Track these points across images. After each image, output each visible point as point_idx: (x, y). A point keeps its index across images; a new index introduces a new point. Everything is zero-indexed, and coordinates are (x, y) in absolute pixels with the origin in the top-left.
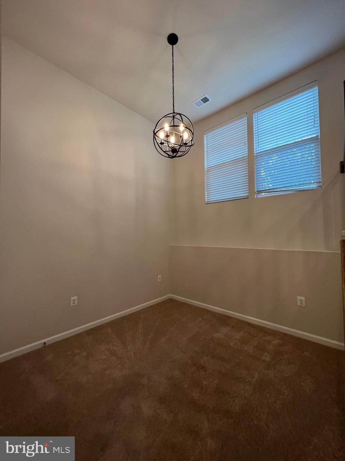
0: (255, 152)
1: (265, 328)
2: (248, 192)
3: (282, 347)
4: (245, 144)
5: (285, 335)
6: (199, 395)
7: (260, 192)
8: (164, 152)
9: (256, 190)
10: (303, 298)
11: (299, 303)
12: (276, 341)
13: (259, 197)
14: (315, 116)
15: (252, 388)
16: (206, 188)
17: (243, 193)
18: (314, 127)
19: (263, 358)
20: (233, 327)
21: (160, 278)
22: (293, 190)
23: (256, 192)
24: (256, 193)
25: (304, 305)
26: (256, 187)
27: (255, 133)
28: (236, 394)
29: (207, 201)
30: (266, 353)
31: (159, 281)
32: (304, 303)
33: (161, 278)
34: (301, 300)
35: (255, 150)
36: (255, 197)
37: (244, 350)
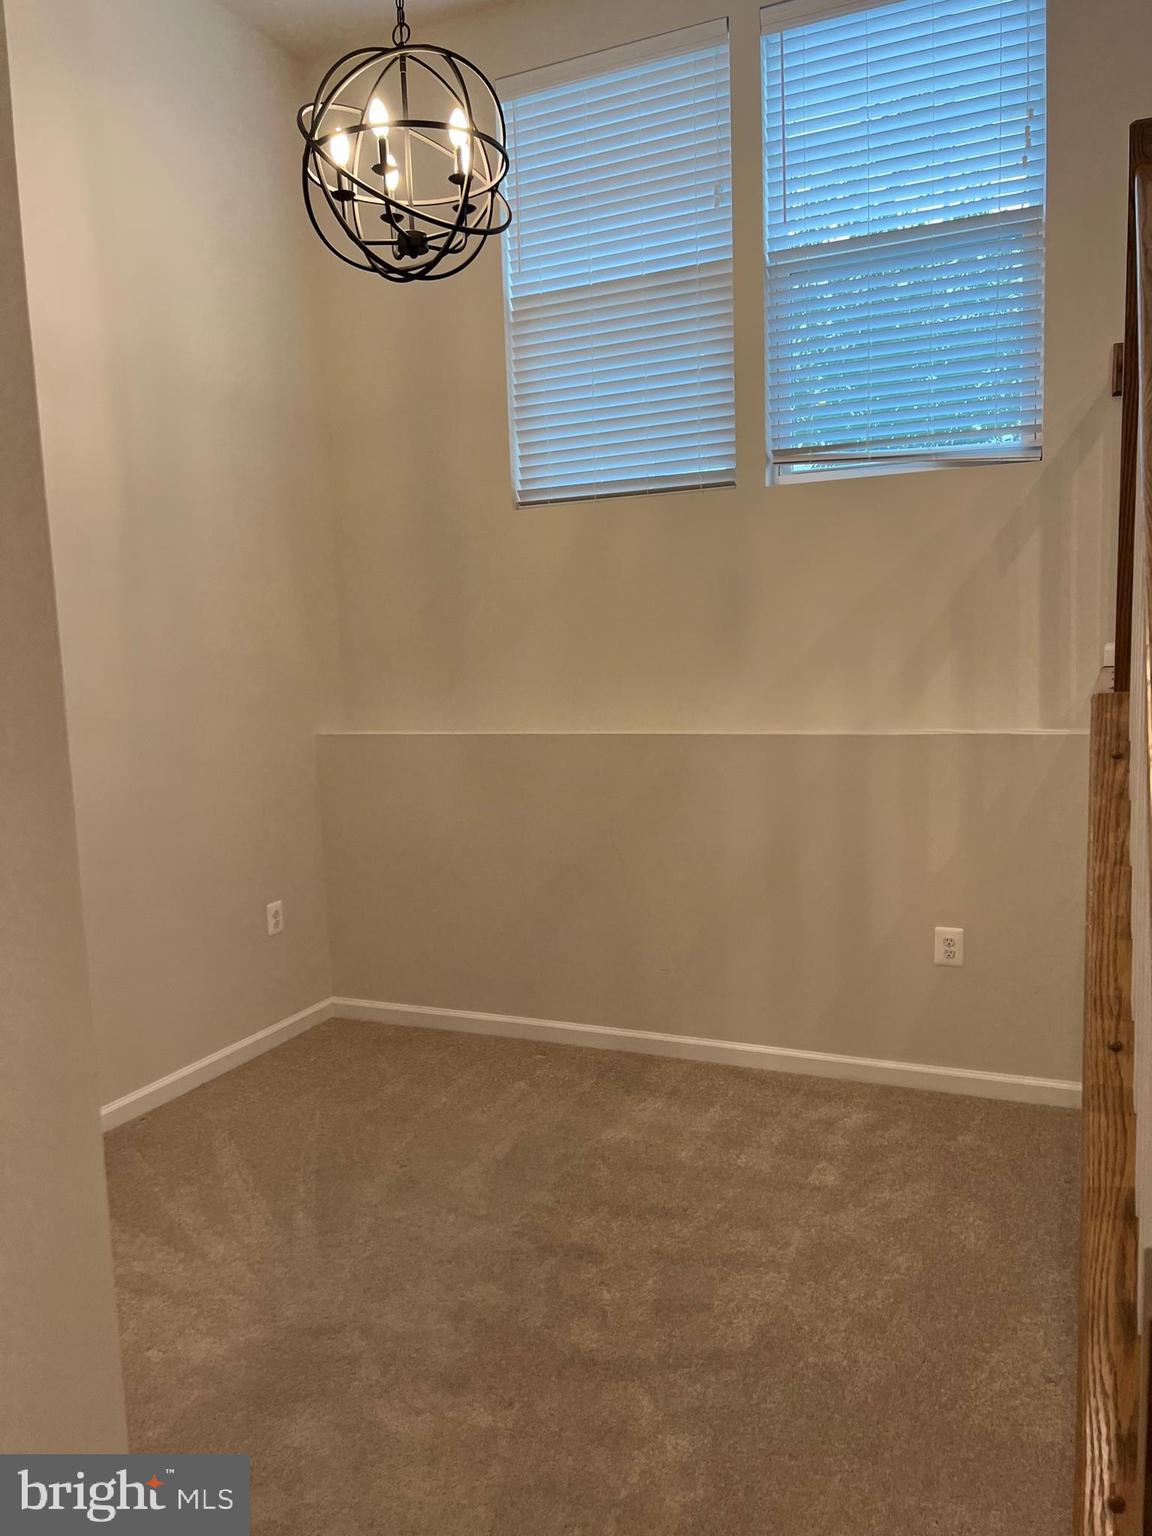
0: (768, 248)
1: (808, 1077)
2: (733, 451)
3: (879, 1132)
4: (719, 197)
5: (887, 1091)
6: (595, 1336)
7: (787, 457)
8: (362, 245)
9: (770, 447)
10: (955, 932)
11: (939, 956)
12: (856, 1119)
13: (784, 480)
14: (1030, 111)
15: (787, 1275)
16: (513, 416)
17: (707, 460)
18: (1025, 164)
19: (813, 1179)
20: (674, 1093)
21: (277, 913)
22: (929, 455)
23: (770, 454)
24: (768, 460)
25: (958, 960)
26: (769, 434)
27: (767, 140)
28: (732, 1305)
29: (519, 487)
30: (823, 1164)
31: (271, 930)
32: (958, 949)
33: (281, 918)
34: (949, 942)
35: (767, 234)
36: (767, 484)
37: (739, 1167)
